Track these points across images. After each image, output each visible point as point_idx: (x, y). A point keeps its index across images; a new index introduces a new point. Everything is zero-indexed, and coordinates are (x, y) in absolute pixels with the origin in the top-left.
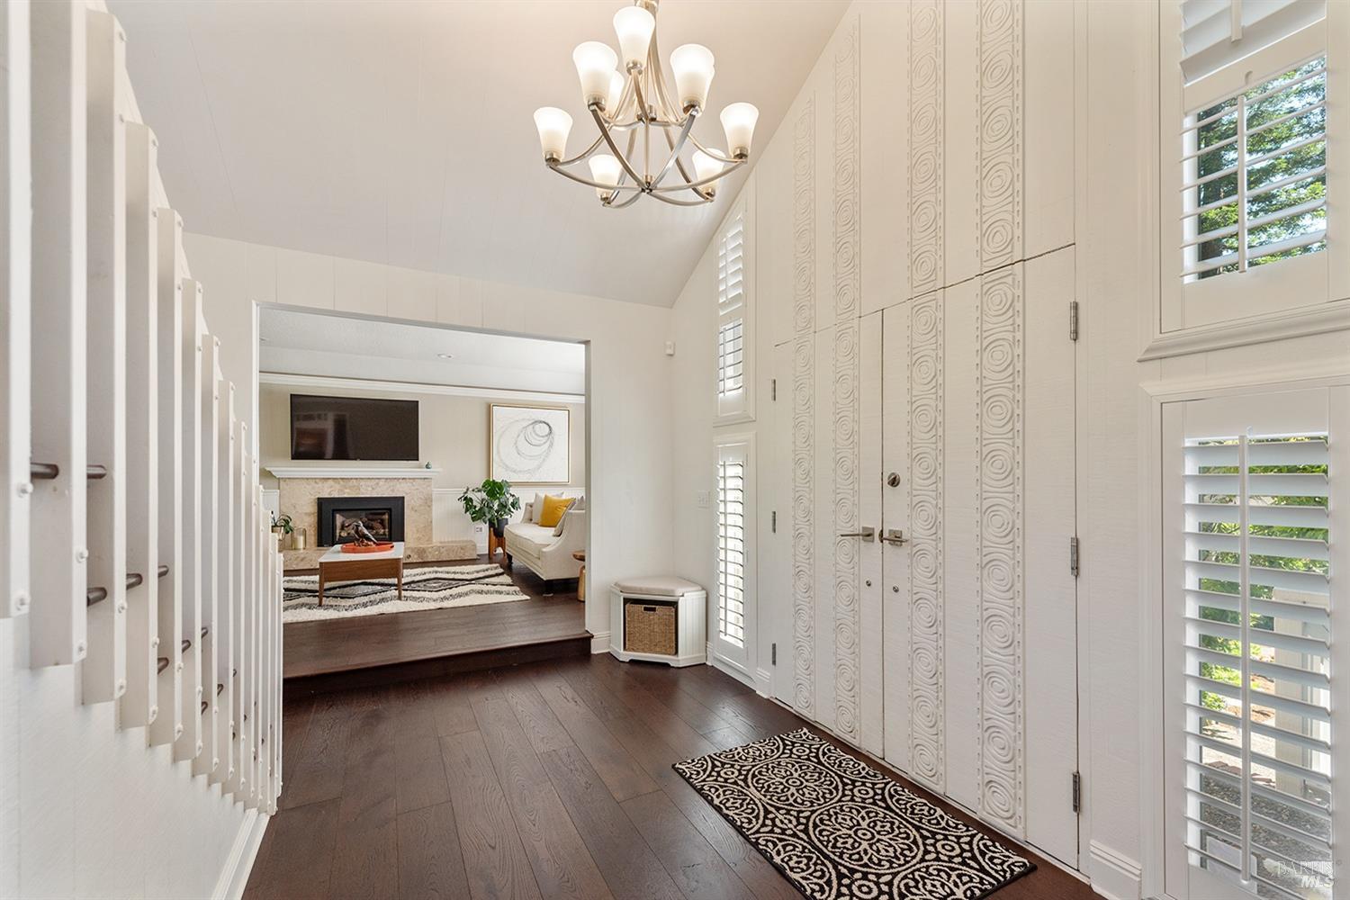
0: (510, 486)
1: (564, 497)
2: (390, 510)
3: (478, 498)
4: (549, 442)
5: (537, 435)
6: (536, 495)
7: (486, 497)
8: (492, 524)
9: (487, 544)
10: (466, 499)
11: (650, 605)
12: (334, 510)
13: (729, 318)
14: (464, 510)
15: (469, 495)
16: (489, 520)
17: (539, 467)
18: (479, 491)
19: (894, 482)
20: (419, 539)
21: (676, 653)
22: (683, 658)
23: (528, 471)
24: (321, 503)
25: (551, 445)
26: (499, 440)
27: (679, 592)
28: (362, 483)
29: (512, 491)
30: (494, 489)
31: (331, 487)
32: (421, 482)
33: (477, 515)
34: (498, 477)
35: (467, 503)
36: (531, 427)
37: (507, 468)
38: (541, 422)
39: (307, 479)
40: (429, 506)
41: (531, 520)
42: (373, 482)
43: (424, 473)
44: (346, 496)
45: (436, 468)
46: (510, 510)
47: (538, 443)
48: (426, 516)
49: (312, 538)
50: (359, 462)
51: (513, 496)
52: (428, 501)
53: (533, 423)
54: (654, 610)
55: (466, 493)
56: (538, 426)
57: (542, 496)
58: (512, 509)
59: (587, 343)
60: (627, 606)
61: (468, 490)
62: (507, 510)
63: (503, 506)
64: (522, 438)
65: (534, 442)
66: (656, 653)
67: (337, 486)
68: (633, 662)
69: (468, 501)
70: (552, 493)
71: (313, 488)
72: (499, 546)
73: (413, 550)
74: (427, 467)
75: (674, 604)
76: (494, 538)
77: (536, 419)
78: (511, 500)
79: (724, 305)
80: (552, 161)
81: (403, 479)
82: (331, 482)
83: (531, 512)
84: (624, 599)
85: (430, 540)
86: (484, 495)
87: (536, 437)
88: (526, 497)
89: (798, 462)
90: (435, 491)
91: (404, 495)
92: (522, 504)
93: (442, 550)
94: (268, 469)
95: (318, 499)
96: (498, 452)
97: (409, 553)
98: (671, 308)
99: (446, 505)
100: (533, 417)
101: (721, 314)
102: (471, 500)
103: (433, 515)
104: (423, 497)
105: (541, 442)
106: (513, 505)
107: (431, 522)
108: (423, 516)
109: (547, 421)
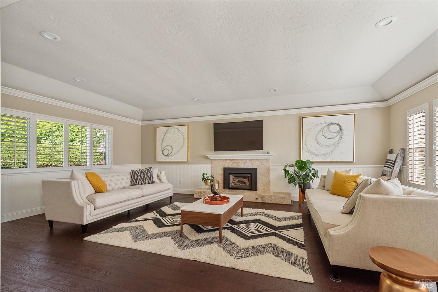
0: (312, 163)
1: (351, 173)
2: (251, 174)
3: (292, 170)
4: (339, 136)
5: (332, 132)
6: (329, 170)
7: (297, 170)
8: (300, 186)
10: (285, 170)
12: (229, 173)
14: (284, 177)
15: (288, 168)
16: (298, 183)
17: (332, 152)
18: (293, 166)
20: (264, 189)
24: (225, 169)
25: (341, 138)
26: (306, 137)
28: (240, 161)
29: (313, 166)
30: (302, 165)
31: (229, 163)
32: (265, 161)
33: (292, 180)
34: (305, 158)
35: (286, 173)
36: (327, 127)
37: (311, 152)
38: (333, 124)
39: (220, 159)
40: (269, 173)
41: (324, 187)
42: (245, 161)
43: (266, 156)
44: (234, 167)
45: (272, 154)
46: (311, 178)
47: (331, 137)
48: (267, 178)
49: (222, 185)
50: (238, 152)
51: (314, 169)
52: (268, 170)
53: (328, 125)
55: (286, 167)
56: (331, 127)
57: (333, 170)
58: (313, 177)
61: (287, 165)
62: (309, 178)
63: (307, 175)
64: (320, 134)
65: (329, 136)
67: (231, 163)
69: (286, 171)
70: (341, 170)
71: (222, 163)
72: (304, 199)
73: (258, 196)
74: (268, 153)
76: (302, 194)
77: (330, 122)
78: (312, 172)
81: (257, 159)
82: (228, 161)
83: (325, 182)
85: (269, 190)
86: (296, 168)
87: (330, 133)
88: (322, 170)
90: (272, 166)
91: (257, 167)
92: (319, 175)
94: (206, 155)
95: (224, 168)
96: (306, 144)
97: (257, 197)
99: (277, 173)
100: (329, 122)
102: (288, 171)
103: (271, 178)
104: (266, 169)
105: (334, 136)
106: (314, 175)
107: (270, 181)
108: (266, 178)
109: (337, 122)
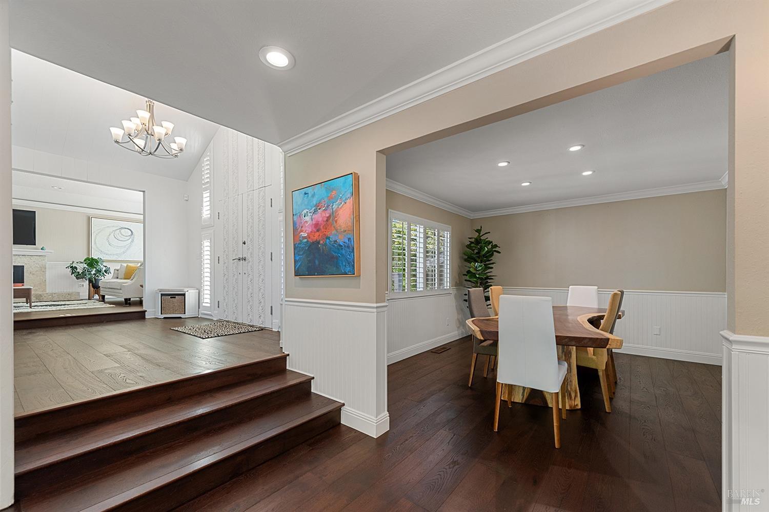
0: (103, 261)
3: (80, 268)
4: (131, 239)
5: (124, 235)
6: (121, 266)
7: (87, 267)
8: (90, 281)
9: (88, 294)
10: (72, 267)
11: (173, 296)
13: (206, 189)
14: (71, 273)
15: (75, 265)
16: (89, 278)
17: (124, 253)
18: (82, 263)
19: (244, 243)
20: (36, 290)
21: (185, 313)
22: (187, 315)
23: (117, 254)
25: (133, 241)
26: (96, 237)
27: (186, 290)
29: (104, 264)
30: (92, 263)
32: (38, 257)
33: (80, 276)
34: (95, 256)
35: (73, 270)
36: (119, 230)
37: (102, 252)
38: (125, 228)
40: (44, 272)
41: (118, 277)
43: (40, 252)
45: (49, 250)
46: (103, 274)
47: (123, 239)
48: (41, 277)
51: (105, 266)
52: (43, 269)
54: (175, 297)
55: (72, 264)
56: (123, 231)
57: (125, 266)
58: (105, 274)
59: (144, 192)
60: (162, 297)
61: (73, 262)
62: (101, 274)
63: (99, 271)
64: (112, 235)
65: (120, 239)
66: (176, 314)
68: (165, 318)
72: (96, 293)
74: (42, 249)
75: (184, 295)
76: (92, 289)
78: (104, 269)
79: (204, 184)
80: (117, 142)
81: (24, 256)
83: (118, 274)
84: (161, 294)
85: (45, 290)
86: (85, 265)
87: (122, 236)
88: (113, 267)
89: (225, 239)
90: (48, 263)
91: (23, 265)
92: (112, 271)
93: (54, 295)
96: (95, 243)
98: (187, 181)
99: (57, 271)
100: (121, 226)
101: (203, 187)
102: (76, 268)
103: (47, 277)
104: (39, 266)
105: (125, 239)
106: (106, 271)
107: (45, 281)
108: (39, 277)
109: (130, 228)
